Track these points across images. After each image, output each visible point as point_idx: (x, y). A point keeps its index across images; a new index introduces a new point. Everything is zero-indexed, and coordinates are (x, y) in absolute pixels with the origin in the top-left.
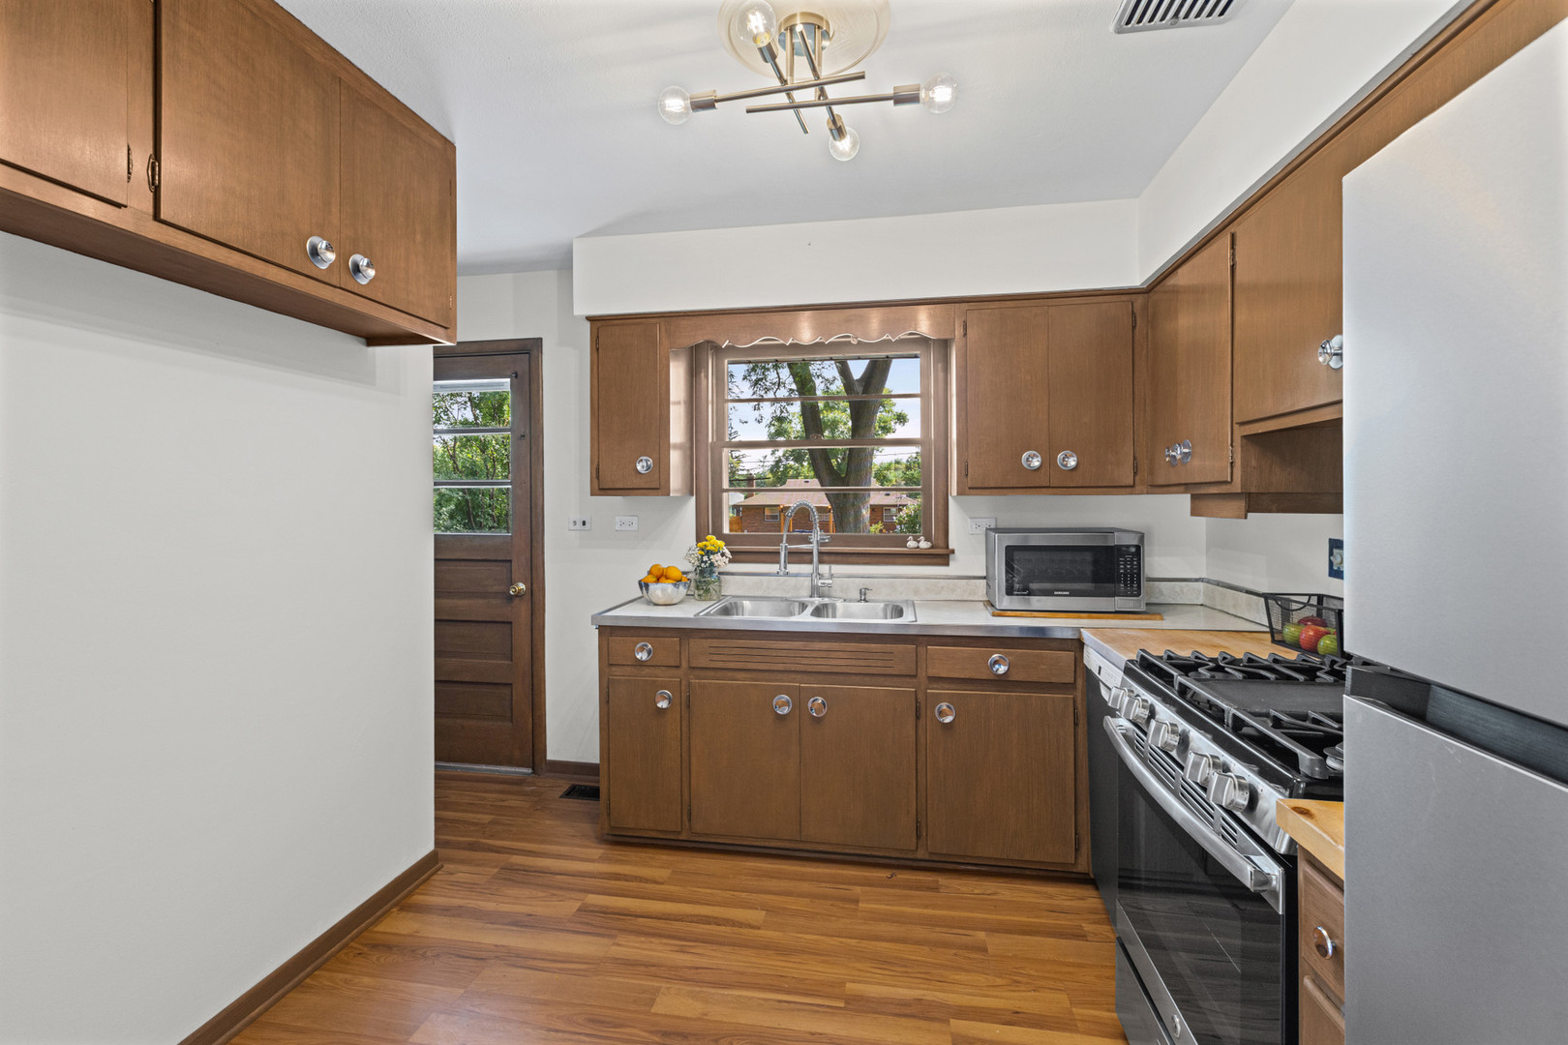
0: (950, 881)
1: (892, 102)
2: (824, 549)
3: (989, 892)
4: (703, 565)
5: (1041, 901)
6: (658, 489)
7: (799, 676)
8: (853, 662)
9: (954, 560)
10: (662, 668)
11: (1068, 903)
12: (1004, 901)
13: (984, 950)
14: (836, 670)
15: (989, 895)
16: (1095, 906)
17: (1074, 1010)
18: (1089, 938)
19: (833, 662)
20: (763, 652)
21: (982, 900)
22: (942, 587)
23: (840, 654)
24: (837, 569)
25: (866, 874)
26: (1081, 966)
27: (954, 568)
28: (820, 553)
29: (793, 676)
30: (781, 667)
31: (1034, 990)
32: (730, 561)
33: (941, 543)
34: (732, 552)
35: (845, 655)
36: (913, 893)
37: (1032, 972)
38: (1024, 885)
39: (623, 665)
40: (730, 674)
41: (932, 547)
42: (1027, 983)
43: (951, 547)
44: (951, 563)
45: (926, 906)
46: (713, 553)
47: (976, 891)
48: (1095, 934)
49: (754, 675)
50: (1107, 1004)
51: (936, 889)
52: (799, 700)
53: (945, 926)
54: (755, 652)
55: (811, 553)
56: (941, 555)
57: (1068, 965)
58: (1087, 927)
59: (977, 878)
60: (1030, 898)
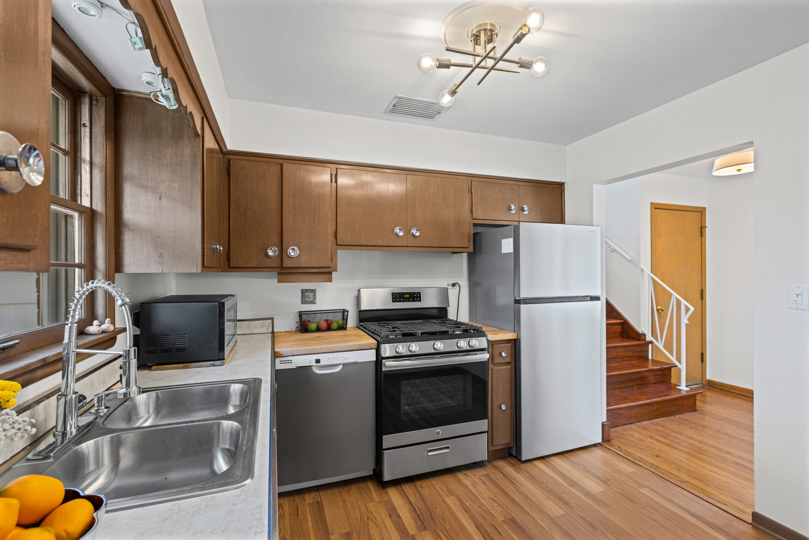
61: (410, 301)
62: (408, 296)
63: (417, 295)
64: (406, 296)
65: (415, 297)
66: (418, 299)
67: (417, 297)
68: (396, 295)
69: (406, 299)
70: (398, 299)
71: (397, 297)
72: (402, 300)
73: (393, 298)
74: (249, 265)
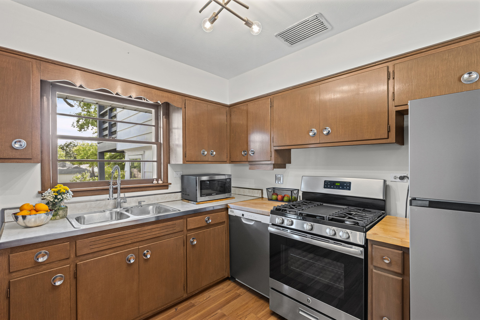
0: (194, 300)
1: (244, 23)
2: (122, 186)
3: (208, 297)
4: (56, 200)
5: (222, 291)
6: (31, 159)
7: (138, 244)
8: (161, 231)
9: (170, 187)
10: (57, 262)
11: (228, 288)
12: (214, 297)
13: (224, 315)
14: (156, 236)
15: (209, 298)
16: (233, 285)
17: (258, 316)
18: (241, 295)
19: (154, 233)
20: (122, 237)
21: (209, 300)
22: (167, 197)
23: (156, 229)
24: (127, 195)
25: (167, 314)
26: (247, 303)
27: (171, 189)
28: (121, 189)
29: (135, 244)
30: (130, 242)
31: (246, 318)
32: (73, 196)
33: (166, 181)
34: (73, 192)
35: (158, 229)
36: (188, 311)
37: (241, 313)
38: (214, 289)
39: (23, 270)
40: (102, 253)
41: (163, 183)
42: (243, 317)
43: (169, 182)
44: (169, 188)
45: (197, 313)
46: (64, 193)
47: (205, 299)
48: (241, 293)
49: (115, 250)
50: (261, 309)
51: (193, 305)
52: (139, 254)
53: (208, 315)
54: (115, 238)
55: (108, 189)
56: (166, 186)
57: (244, 305)
58: (238, 292)
59: (201, 295)
60: (219, 292)
61: (339, 189)
62: (339, 184)
63: (347, 184)
64: (337, 184)
65: (345, 186)
66: (348, 188)
67: (347, 186)
68: (327, 183)
69: (336, 187)
70: (329, 186)
71: (329, 184)
72: (332, 187)
73: (325, 185)
74: (237, 160)
